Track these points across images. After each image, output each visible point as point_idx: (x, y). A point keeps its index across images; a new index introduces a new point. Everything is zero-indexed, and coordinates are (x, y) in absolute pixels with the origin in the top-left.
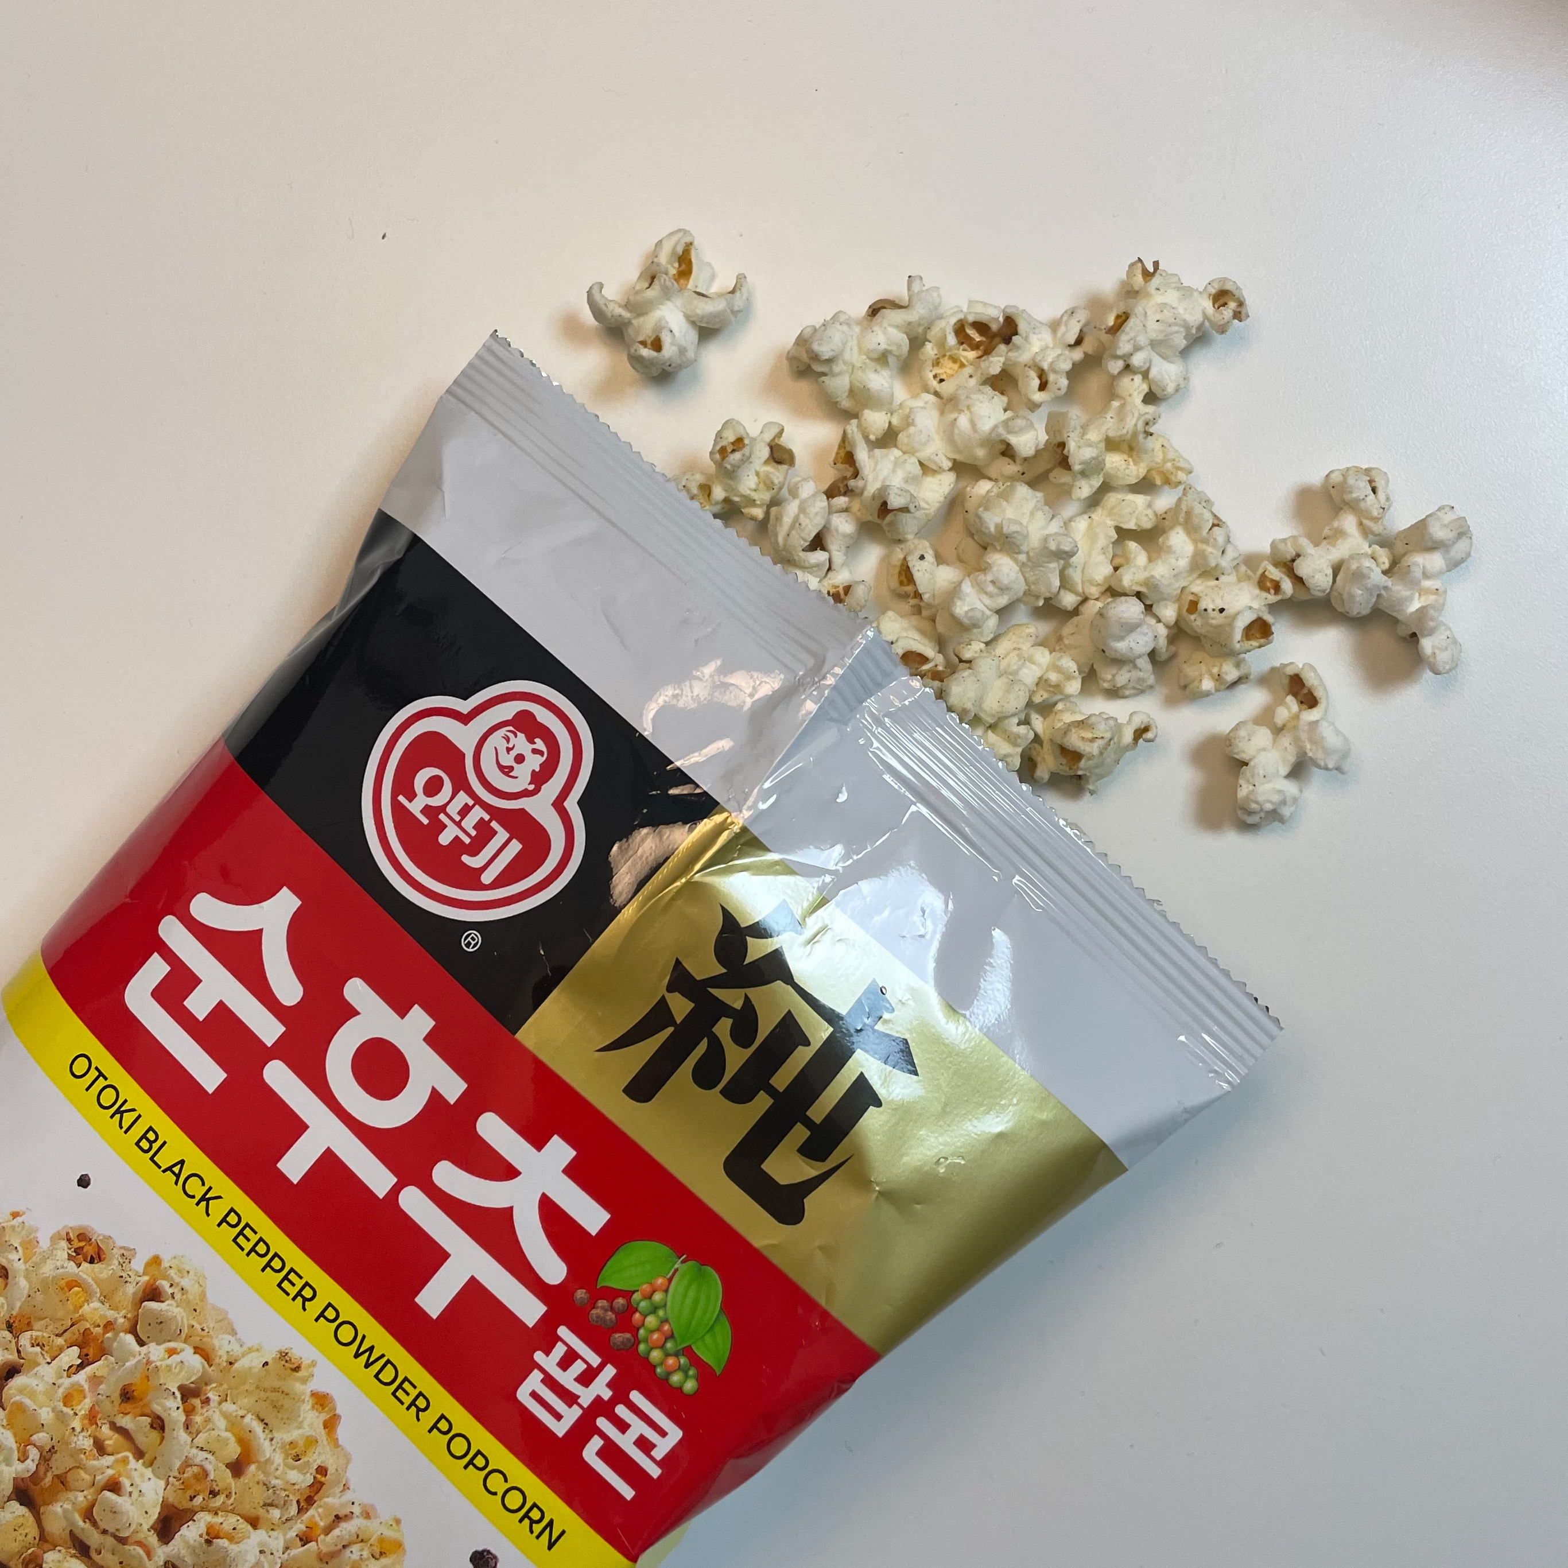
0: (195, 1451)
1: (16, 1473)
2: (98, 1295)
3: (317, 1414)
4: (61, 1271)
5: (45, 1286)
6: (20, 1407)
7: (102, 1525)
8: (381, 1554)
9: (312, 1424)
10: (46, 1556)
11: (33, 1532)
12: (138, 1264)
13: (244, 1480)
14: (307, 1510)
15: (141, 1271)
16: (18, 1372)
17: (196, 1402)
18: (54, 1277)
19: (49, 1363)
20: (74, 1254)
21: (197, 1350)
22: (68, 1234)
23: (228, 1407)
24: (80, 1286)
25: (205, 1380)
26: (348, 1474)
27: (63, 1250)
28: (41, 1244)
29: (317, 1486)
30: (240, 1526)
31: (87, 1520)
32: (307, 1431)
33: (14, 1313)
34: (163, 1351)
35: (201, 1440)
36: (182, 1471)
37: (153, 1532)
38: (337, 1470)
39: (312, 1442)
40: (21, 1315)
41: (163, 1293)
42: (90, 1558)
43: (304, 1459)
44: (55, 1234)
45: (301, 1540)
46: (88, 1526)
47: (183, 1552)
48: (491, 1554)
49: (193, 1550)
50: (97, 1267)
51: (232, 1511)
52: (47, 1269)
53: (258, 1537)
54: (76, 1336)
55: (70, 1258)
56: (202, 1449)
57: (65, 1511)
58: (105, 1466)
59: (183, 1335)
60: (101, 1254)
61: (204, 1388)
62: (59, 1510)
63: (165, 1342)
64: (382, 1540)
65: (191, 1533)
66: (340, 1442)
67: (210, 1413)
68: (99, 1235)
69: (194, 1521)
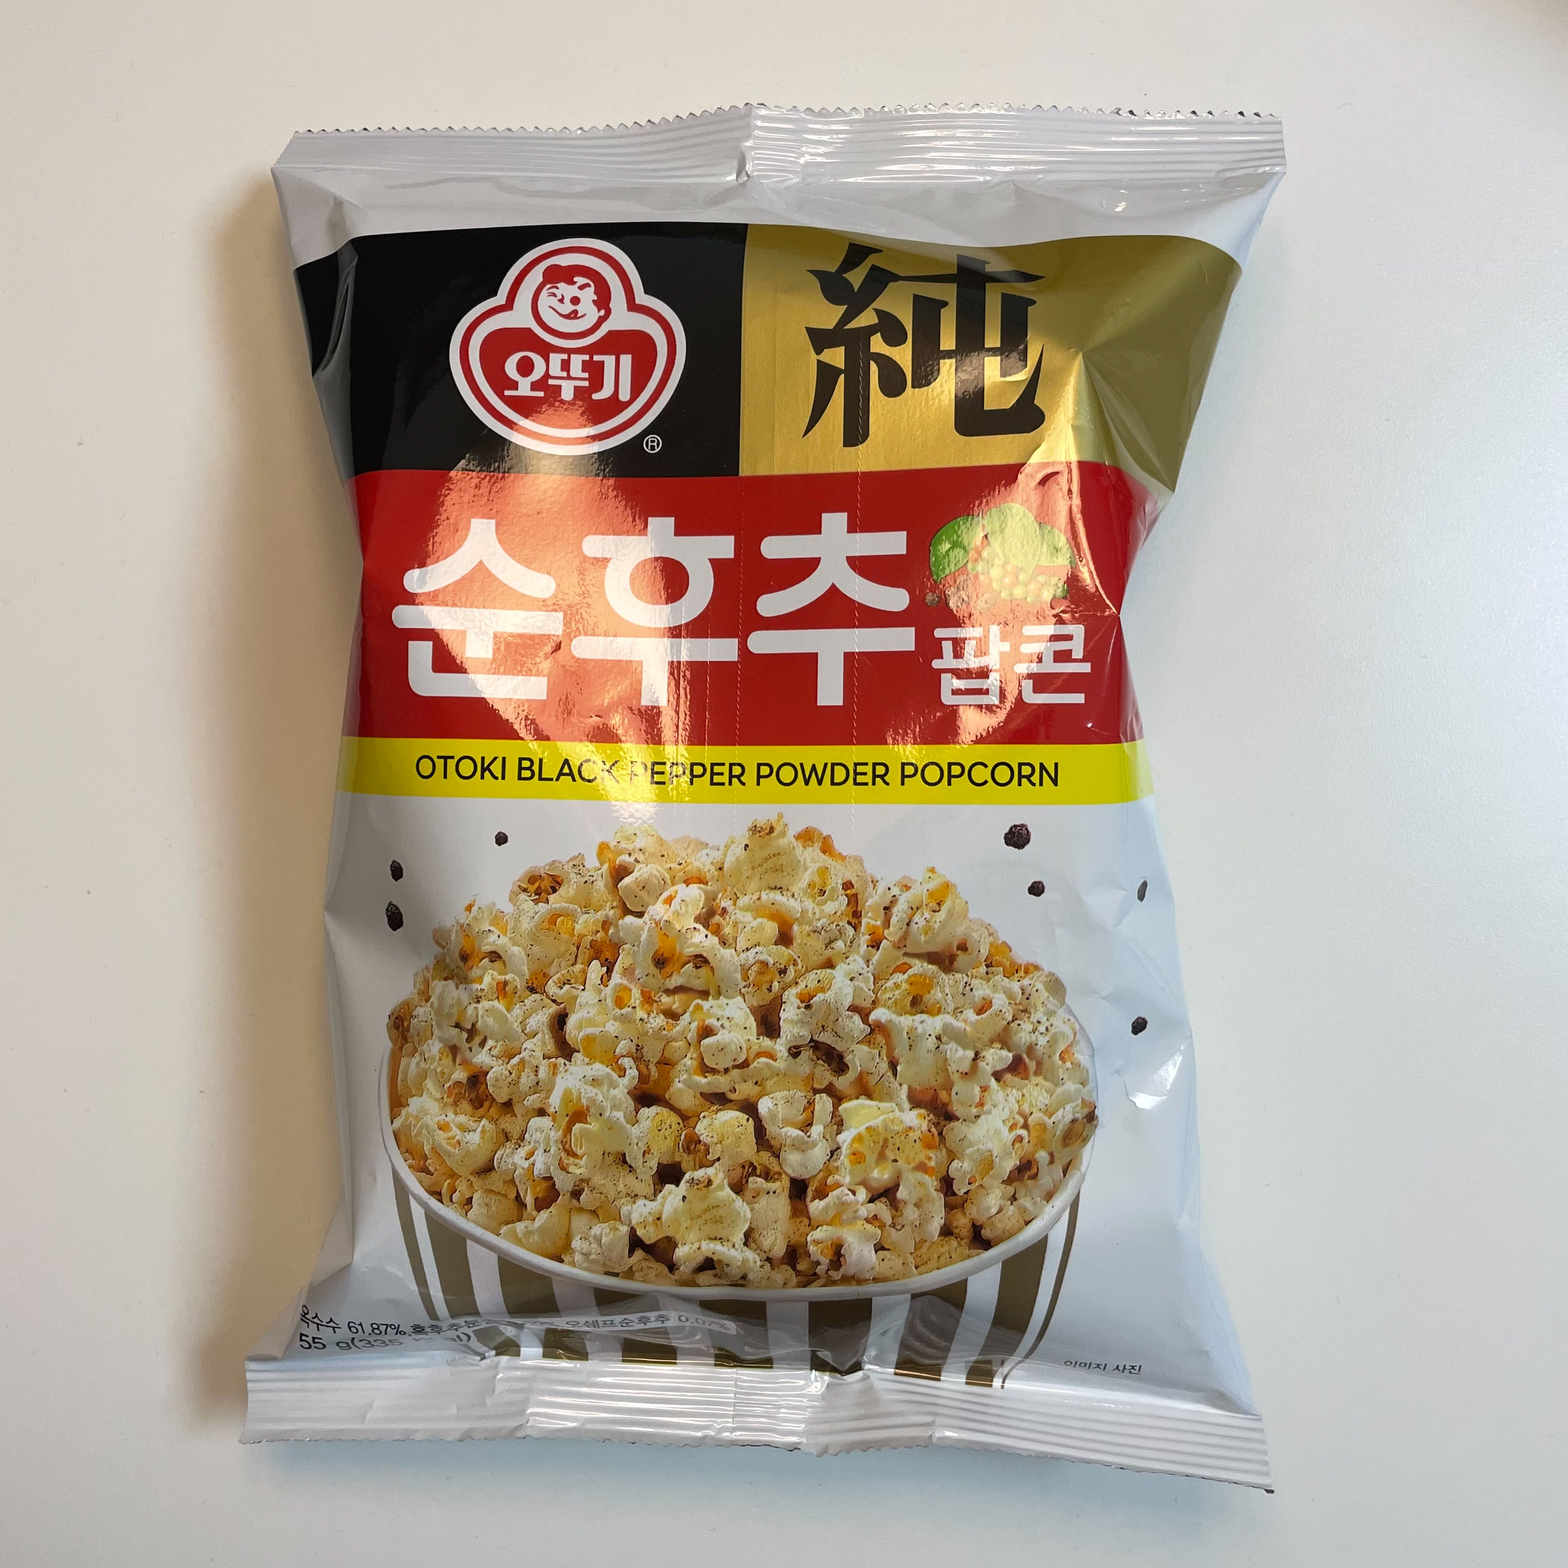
0: (743, 955)
1: (626, 1087)
2: (579, 910)
3: (811, 849)
4: (536, 917)
5: (534, 938)
6: (589, 1039)
7: (721, 1067)
8: (939, 904)
9: (813, 859)
10: (697, 1130)
11: (674, 1119)
12: (592, 862)
13: (797, 941)
14: (860, 923)
15: (598, 865)
16: (566, 1015)
17: (717, 919)
18: (536, 927)
19: (583, 990)
20: (537, 897)
21: (687, 882)
22: (519, 886)
23: (744, 900)
24: (561, 916)
25: (711, 898)
26: (868, 871)
27: (526, 902)
28: (506, 912)
29: (854, 900)
30: (822, 976)
31: (707, 1074)
32: (813, 867)
33: (527, 977)
34: (662, 905)
35: (742, 943)
36: (746, 978)
37: (761, 1037)
38: (858, 876)
39: (823, 871)
40: (534, 974)
41: (627, 865)
42: (731, 1101)
43: (828, 888)
44: (510, 894)
45: (873, 947)
46: (710, 1078)
47: (795, 1031)
48: (1019, 826)
49: (801, 1023)
50: (561, 891)
51: (807, 971)
52: (526, 924)
53: (840, 973)
54: (587, 952)
55: (536, 902)
56: (748, 949)
57: (685, 1082)
58: (688, 1024)
59: (669, 881)
60: (557, 879)
61: (715, 904)
62: (680, 1085)
63: (658, 898)
64: (931, 894)
65: (790, 1013)
66: (844, 854)
67: (733, 917)
68: (544, 868)
69: (785, 1002)
